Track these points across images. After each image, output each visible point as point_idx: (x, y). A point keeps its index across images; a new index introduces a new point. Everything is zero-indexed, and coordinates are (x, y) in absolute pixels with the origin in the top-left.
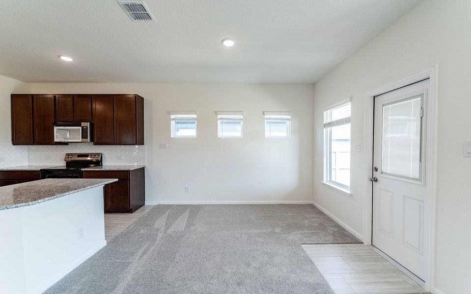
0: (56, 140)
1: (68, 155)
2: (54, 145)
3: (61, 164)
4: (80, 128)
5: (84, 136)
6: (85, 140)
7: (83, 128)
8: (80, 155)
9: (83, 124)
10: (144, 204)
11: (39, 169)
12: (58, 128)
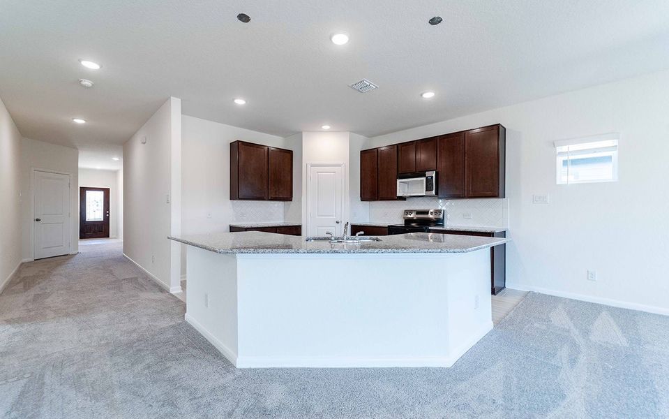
0: (399, 194)
1: (407, 212)
2: (396, 200)
3: (400, 222)
4: (424, 179)
5: (428, 188)
6: (429, 193)
7: (427, 178)
8: (418, 213)
9: (428, 174)
10: (505, 287)
11: (387, 226)
12: (401, 180)
